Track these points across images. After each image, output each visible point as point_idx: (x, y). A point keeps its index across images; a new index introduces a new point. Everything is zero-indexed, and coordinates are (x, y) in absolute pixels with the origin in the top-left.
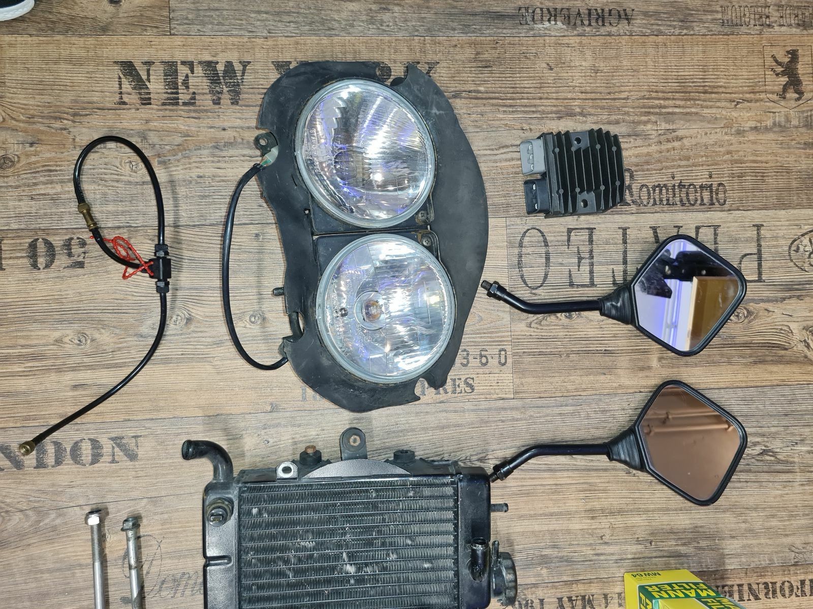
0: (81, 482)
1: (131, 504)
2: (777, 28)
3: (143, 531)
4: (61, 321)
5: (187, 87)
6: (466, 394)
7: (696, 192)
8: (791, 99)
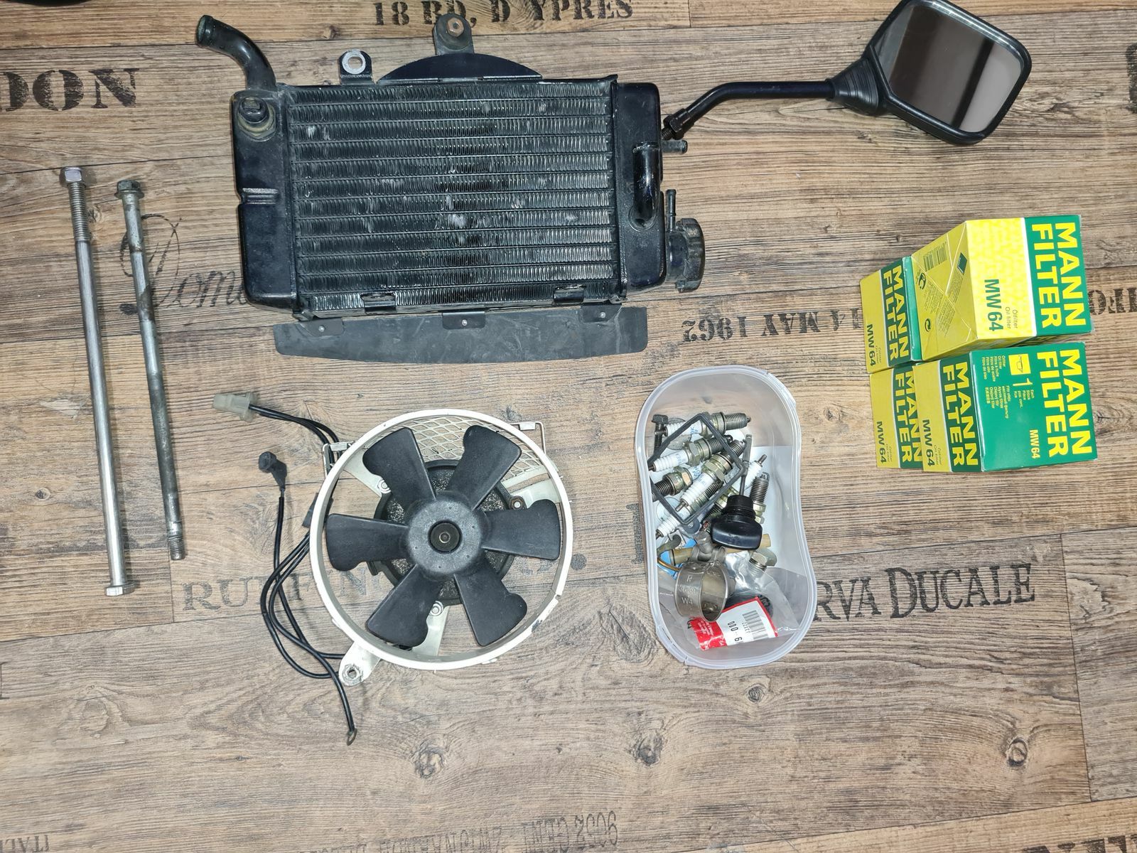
0: (52, 134)
1: (128, 170)
3: (148, 208)
6: (620, 19)
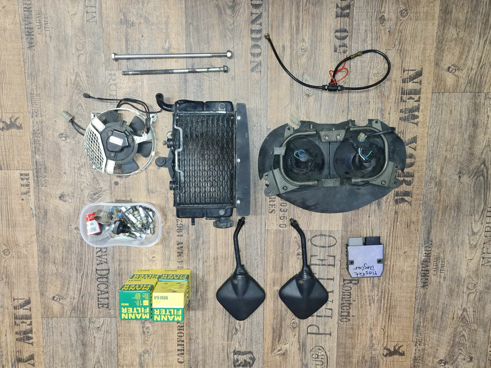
0: (244, 48)
1: (233, 68)
2: (415, 348)
3: (222, 73)
4: (312, 41)
5: (409, 99)
7: (347, 310)
8: (384, 352)
